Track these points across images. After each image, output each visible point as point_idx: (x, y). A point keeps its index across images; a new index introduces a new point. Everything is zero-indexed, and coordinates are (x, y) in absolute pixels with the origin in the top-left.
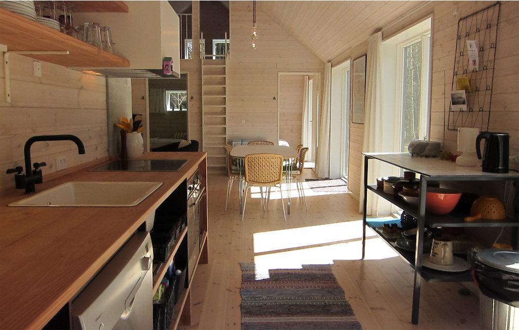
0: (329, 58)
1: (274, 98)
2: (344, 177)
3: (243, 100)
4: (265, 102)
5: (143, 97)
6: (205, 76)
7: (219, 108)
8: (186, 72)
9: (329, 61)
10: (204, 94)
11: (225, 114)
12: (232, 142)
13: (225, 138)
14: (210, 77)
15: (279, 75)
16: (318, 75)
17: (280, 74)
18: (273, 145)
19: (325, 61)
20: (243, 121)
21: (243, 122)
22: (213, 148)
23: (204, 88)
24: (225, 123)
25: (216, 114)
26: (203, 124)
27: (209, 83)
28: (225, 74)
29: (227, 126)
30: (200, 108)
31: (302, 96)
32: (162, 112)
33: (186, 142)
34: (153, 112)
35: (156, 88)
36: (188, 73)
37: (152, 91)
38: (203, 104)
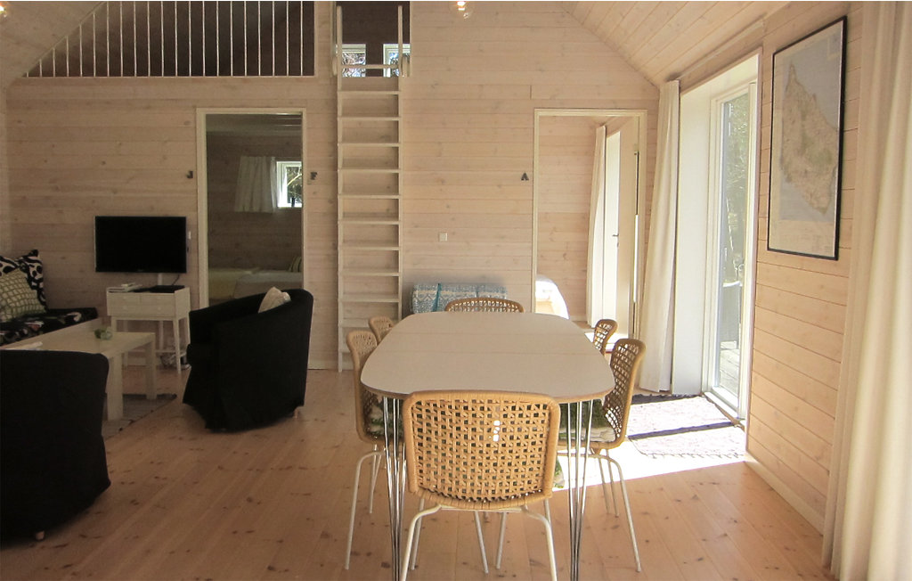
0: (675, 67)
1: (525, 177)
2: (712, 392)
3: (443, 182)
4: (499, 186)
5: (191, 173)
6: (346, 119)
7: (381, 201)
8: (299, 110)
9: (673, 77)
10: (344, 166)
11: (396, 216)
12: (414, 290)
13: (397, 278)
14: (360, 123)
15: (537, 118)
16: (639, 116)
17: (540, 113)
18: (521, 311)
19: (658, 78)
20: (441, 236)
21: (445, 237)
22: (367, 305)
23: (343, 149)
24: (396, 242)
25: (375, 216)
26: (340, 243)
27: (356, 136)
28: (397, 114)
29: (401, 249)
30: (334, 202)
31: (590, 174)
32: (266, 210)
33: (276, 297)
34: (247, 209)
35: (255, 156)
36: (305, 112)
37: (246, 164)
38: (340, 191)
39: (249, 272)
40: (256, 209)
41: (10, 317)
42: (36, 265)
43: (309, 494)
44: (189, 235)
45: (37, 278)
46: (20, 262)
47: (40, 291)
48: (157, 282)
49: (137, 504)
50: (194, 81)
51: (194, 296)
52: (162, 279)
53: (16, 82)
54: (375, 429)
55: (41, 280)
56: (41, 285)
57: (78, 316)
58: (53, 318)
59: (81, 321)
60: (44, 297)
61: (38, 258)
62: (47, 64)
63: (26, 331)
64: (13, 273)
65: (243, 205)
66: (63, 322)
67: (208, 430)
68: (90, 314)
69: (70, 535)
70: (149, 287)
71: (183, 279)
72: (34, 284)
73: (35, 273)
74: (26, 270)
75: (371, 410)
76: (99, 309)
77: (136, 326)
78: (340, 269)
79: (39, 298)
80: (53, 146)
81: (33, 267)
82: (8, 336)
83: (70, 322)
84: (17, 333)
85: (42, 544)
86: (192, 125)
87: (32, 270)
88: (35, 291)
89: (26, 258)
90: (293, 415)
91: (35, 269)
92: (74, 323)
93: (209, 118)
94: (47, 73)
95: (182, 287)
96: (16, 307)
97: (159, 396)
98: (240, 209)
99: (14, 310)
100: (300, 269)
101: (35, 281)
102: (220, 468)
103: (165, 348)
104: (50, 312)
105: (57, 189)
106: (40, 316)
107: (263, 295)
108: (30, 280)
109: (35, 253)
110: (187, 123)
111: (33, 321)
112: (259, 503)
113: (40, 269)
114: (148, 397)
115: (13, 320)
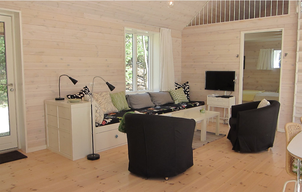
5: (238, 55)
8: (282, 28)
10: (300, 50)
23: (299, 43)
26: (296, 82)
30: (294, 65)
32: (269, 69)
33: (265, 103)
34: (261, 69)
35: (265, 49)
36: (283, 29)
37: (262, 52)
38: (297, 60)
39: (260, 92)
40: (265, 69)
41: (178, 103)
42: (187, 86)
43: (266, 187)
44: (236, 78)
45: (187, 91)
46: (183, 85)
47: (188, 95)
48: (224, 94)
49: (200, 174)
50: (240, 21)
51: (237, 100)
52: (226, 93)
53: (185, 29)
54: (295, 170)
55: (188, 91)
56: (188, 93)
57: (198, 104)
58: (190, 104)
59: (199, 106)
60: (189, 97)
61: (188, 84)
62: (193, 21)
63: (181, 108)
64: (180, 89)
65: (260, 67)
66: (193, 106)
67: (233, 150)
68: (202, 103)
69: (175, 181)
70: (221, 96)
71: (233, 93)
72: (186, 92)
73: (187, 89)
74: (184, 88)
75: (294, 161)
76: (205, 102)
77: (216, 109)
78: (296, 93)
79: (187, 97)
80: (194, 48)
81: (186, 87)
82: (175, 109)
83: (195, 106)
84: (178, 108)
85: (167, 181)
86: (239, 38)
87: (186, 88)
88: (186, 95)
89: (185, 84)
90: (268, 150)
91: (187, 88)
92: (197, 106)
93: (246, 35)
94: (193, 25)
95: (233, 96)
96: (180, 100)
97: (220, 134)
98: (258, 68)
99: (179, 100)
100: (278, 92)
101: (187, 92)
102: (234, 167)
103: (225, 117)
104: (190, 102)
105: (195, 62)
106: (187, 103)
107: (260, 102)
108: (185, 91)
109: (188, 83)
110: (237, 37)
111: (184, 105)
112: (244, 186)
113: (188, 88)
114: (216, 134)
115: (179, 104)
